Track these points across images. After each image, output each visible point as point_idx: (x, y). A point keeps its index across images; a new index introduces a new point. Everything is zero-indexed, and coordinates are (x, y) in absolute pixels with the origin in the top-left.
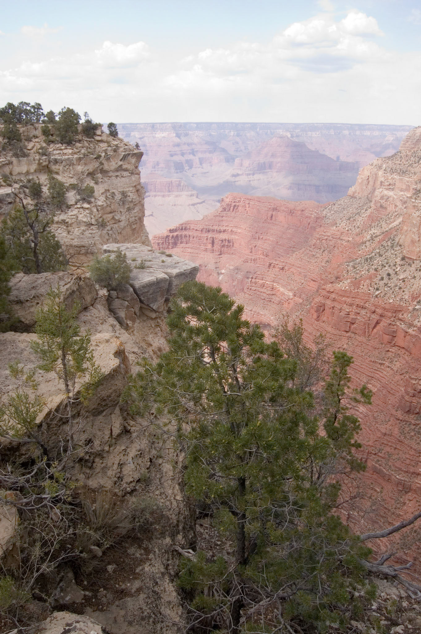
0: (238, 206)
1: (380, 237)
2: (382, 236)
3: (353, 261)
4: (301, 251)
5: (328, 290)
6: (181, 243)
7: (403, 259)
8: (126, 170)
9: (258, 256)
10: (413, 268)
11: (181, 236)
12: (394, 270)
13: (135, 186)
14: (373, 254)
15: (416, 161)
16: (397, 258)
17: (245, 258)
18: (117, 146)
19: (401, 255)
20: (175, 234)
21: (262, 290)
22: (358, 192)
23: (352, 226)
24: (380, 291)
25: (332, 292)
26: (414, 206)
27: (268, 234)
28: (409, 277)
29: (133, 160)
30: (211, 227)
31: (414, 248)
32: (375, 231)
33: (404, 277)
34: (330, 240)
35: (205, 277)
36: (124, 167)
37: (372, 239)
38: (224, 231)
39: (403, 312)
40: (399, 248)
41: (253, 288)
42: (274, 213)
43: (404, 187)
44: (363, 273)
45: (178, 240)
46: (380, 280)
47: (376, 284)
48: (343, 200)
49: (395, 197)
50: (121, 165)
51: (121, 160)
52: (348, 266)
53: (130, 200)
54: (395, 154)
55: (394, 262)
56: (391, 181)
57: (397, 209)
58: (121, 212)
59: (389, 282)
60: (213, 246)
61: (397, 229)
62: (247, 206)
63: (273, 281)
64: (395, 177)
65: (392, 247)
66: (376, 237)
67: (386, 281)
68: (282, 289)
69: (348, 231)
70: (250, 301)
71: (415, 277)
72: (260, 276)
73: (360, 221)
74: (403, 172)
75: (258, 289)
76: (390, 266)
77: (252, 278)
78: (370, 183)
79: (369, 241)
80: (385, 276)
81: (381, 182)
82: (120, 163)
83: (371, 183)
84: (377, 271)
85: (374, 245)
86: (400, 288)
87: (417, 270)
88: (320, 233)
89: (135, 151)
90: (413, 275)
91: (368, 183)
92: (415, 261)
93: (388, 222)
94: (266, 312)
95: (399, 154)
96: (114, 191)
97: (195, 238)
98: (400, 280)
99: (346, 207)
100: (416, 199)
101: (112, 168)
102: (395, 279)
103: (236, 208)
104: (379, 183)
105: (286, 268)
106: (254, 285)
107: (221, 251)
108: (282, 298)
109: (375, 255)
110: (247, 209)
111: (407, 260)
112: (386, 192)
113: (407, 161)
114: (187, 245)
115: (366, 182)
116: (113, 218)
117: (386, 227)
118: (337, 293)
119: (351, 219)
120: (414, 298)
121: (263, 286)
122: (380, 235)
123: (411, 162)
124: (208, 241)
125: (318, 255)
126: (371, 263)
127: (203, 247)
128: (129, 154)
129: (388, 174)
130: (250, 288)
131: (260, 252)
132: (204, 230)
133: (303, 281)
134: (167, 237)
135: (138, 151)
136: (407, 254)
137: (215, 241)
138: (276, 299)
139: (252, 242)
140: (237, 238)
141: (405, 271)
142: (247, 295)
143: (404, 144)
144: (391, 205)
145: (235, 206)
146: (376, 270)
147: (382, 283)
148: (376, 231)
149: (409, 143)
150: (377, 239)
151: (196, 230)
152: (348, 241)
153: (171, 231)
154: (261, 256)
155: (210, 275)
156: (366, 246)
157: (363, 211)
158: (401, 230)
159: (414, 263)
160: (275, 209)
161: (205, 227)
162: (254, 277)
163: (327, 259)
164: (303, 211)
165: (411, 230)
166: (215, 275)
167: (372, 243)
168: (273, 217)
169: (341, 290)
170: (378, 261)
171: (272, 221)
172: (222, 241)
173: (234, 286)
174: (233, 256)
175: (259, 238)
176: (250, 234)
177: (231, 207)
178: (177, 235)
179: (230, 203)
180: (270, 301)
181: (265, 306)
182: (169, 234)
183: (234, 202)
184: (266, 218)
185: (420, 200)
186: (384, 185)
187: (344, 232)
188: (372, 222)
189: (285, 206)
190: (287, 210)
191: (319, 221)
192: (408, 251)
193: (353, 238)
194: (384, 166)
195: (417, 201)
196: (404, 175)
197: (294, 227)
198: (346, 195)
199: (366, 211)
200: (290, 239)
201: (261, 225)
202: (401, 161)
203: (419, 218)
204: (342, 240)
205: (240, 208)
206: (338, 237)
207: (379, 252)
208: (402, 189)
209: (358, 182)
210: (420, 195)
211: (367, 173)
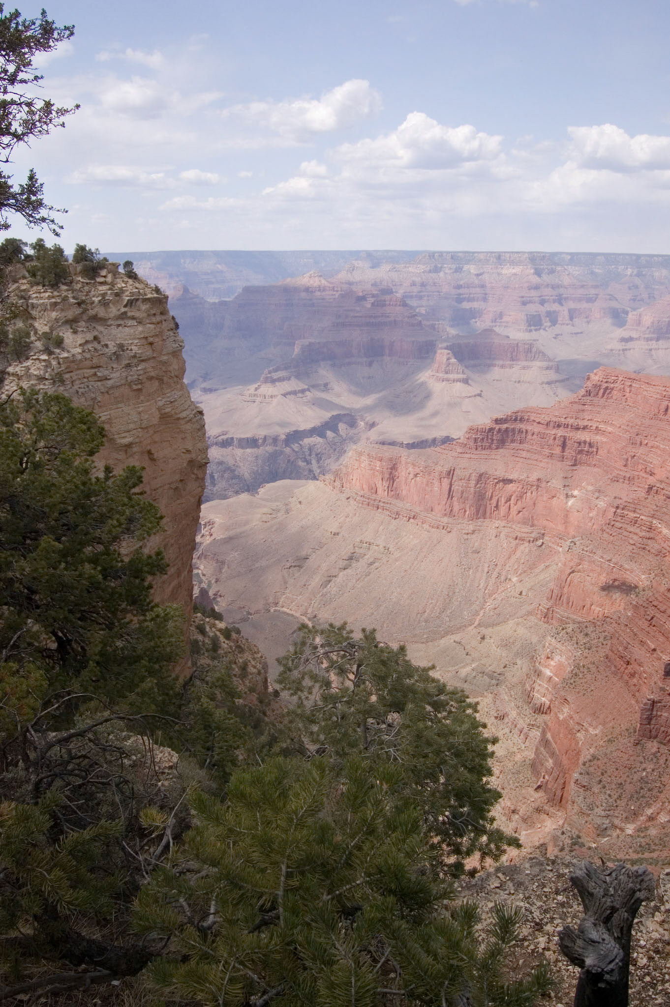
0: (612, 389)
6: (513, 441)
8: (133, 318)
9: (637, 473)
11: (513, 430)
17: (614, 474)
20: (504, 426)
21: (632, 529)
27: (657, 439)
29: (146, 307)
30: (563, 420)
35: (545, 499)
36: (129, 314)
38: (585, 428)
41: (618, 525)
45: (507, 437)
50: (125, 313)
51: (125, 306)
53: (133, 355)
58: (112, 368)
60: (563, 451)
62: (628, 390)
63: (653, 517)
68: (665, 531)
70: (610, 545)
72: (632, 506)
75: (625, 526)
77: (617, 508)
82: (123, 310)
89: (151, 296)
94: (634, 566)
97: (535, 436)
101: (112, 315)
103: (608, 391)
106: (619, 519)
107: (576, 460)
108: (665, 545)
110: (628, 395)
114: (521, 447)
116: (95, 374)
121: (635, 522)
124: (557, 441)
127: (547, 451)
128: (137, 300)
130: (613, 523)
131: (640, 467)
132: (552, 424)
134: (491, 430)
135: (158, 296)
137: (568, 442)
138: (653, 546)
139: (628, 449)
140: (605, 440)
142: (605, 535)
145: (607, 388)
151: (539, 423)
153: (497, 421)
154: (642, 474)
155: (553, 497)
161: (554, 419)
162: (621, 506)
166: (562, 497)
171: (666, 417)
172: (580, 443)
173: (592, 518)
174: (596, 470)
175: (641, 444)
176: (627, 436)
177: (600, 389)
178: (507, 428)
179: (599, 383)
180: (644, 549)
181: (634, 555)
182: (494, 426)
183: (607, 382)
184: (656, 411)
201: (647, 422)
205: (615, 392)
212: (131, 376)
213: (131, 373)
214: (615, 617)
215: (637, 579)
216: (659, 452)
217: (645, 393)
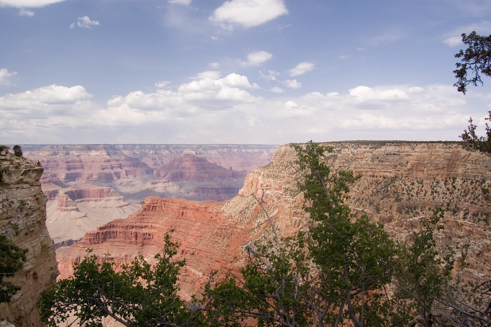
0: (156, 207)
1: (264, 225)
2: (265, 223)
4: (207, 239)
5: (228, 268)
6: (110, 238)
8: (26, 183)
11: (110, 232)
12: (276, 248)
13: (35, 196)
14: (260, 237)
15: (284, 169)
18: (19, 164)
20: (105, 231)
22: (246, 192)
23: (243, 217)
25: (232, 270)
26: (285, 200)
27: (180, 228)
29: (34, 175)
30: (134, 224)
31: (289, 231)
32: (261, 220)
34: (228, 229)
36: (25, 180)
37: (259, 226)
38: (145, 227)
40: (278, 231)
42: (184, 211)
43: (277, 187)
45: (107, 236)
48: (235, 198)
49: (272, 194)
50: (22, 179)
51: (22, 175)
52: (242, 248)
53: (29, 207)
54: (269, 164)
55: (275, 242)
56: (268, 184)
57: (274, 203)
58: (18, 217)
60: (136, 239)
61: (276, 217)
62: (163, 206)
64: (271, 180)
65: (273, 231)
66: (261, 224)
68: (193, 271)
69: (241, 221)
73: (249, 213)
79: (257, 228)
81: (261, 185)
82: (21, 177)
83: (254, 185)
85: (260, 231)
88: (220, 224)
89: (36, 168)
91: (252, 185)
94: (182, 291)
95: (272, 164)
96: (13, 200)
97: (121, 234)
99: (238, 203)
100: (286, 195)
101: (13, 181)
103: (154, 208)
104: (260, 185)
105: (196, 253)
107: (143, 243)
108: (194, 278)
109: (262, 238)
110: (163, 208)
113: (278, 169)
114: (115, 240)
115: (250, 185)
116: (10, 223)
118: (236, 270)
119: (243, 212)
122: (264, 223)
123: (280, 170)
124: (132, 235)
125: (220, 241)
127: (128, 241)
128: (30, 170)
129: (266, 179)
132: (129, 227)
133: (209, 263)
134: (98, 233)
135: (39, 168)
136: (284, 235)
137: (138, 235)
138: (189, 279)
140: (156, 231)
143: (274, 157)
144: (270, 201)
145: (153, 206)
149: (278, 156)
150: (262, 226)
151: (122, 227)
152: (242, 229)
153: (101, 228)
156: (255, 232)
157: (250, 206)
158: (278, 218)
160: (185, 208)
161: (130, 224)
163: (227, 243)
164: (206, 208)
165: (285, 218)
167: (259, 229)
168: (184, 214)
169: (239, 267)
171: (183, 217)
172: (144, 235)
174: (154, 246)
176: (166, 228)
177: (150, 207)
178: (106, 231)
179: (149, 204)
180: (185, 281)
182: (100, 231)
183: (153, 204)
184: (178, 215)
185: (289, 196)
186: (263, 187)
187: (238, 223)
188: (257, 214)
189: (192, 205)
190: (194, 208)
191: (219, 215)
192: (285, 233)
193: (245, 226)
194: (262, 173)
195: (286, 197)
196: (276, 179)
197: (201, 221)
198: (237, 195)
199: (252, 206)
200: (198, 230)
201: (175, 220)
202: (273, 169)
203: (289, 209)
204: (237, 228)
205: (158, 208)
206: (234, 226)
207: (264, 236)
208: (276, 188)
209: (245, 185)
210: (288, 192)
211: (251, 178)
212: (29, 221)
213: (29, 220)
215: (184, 297)
217: (172, 207)
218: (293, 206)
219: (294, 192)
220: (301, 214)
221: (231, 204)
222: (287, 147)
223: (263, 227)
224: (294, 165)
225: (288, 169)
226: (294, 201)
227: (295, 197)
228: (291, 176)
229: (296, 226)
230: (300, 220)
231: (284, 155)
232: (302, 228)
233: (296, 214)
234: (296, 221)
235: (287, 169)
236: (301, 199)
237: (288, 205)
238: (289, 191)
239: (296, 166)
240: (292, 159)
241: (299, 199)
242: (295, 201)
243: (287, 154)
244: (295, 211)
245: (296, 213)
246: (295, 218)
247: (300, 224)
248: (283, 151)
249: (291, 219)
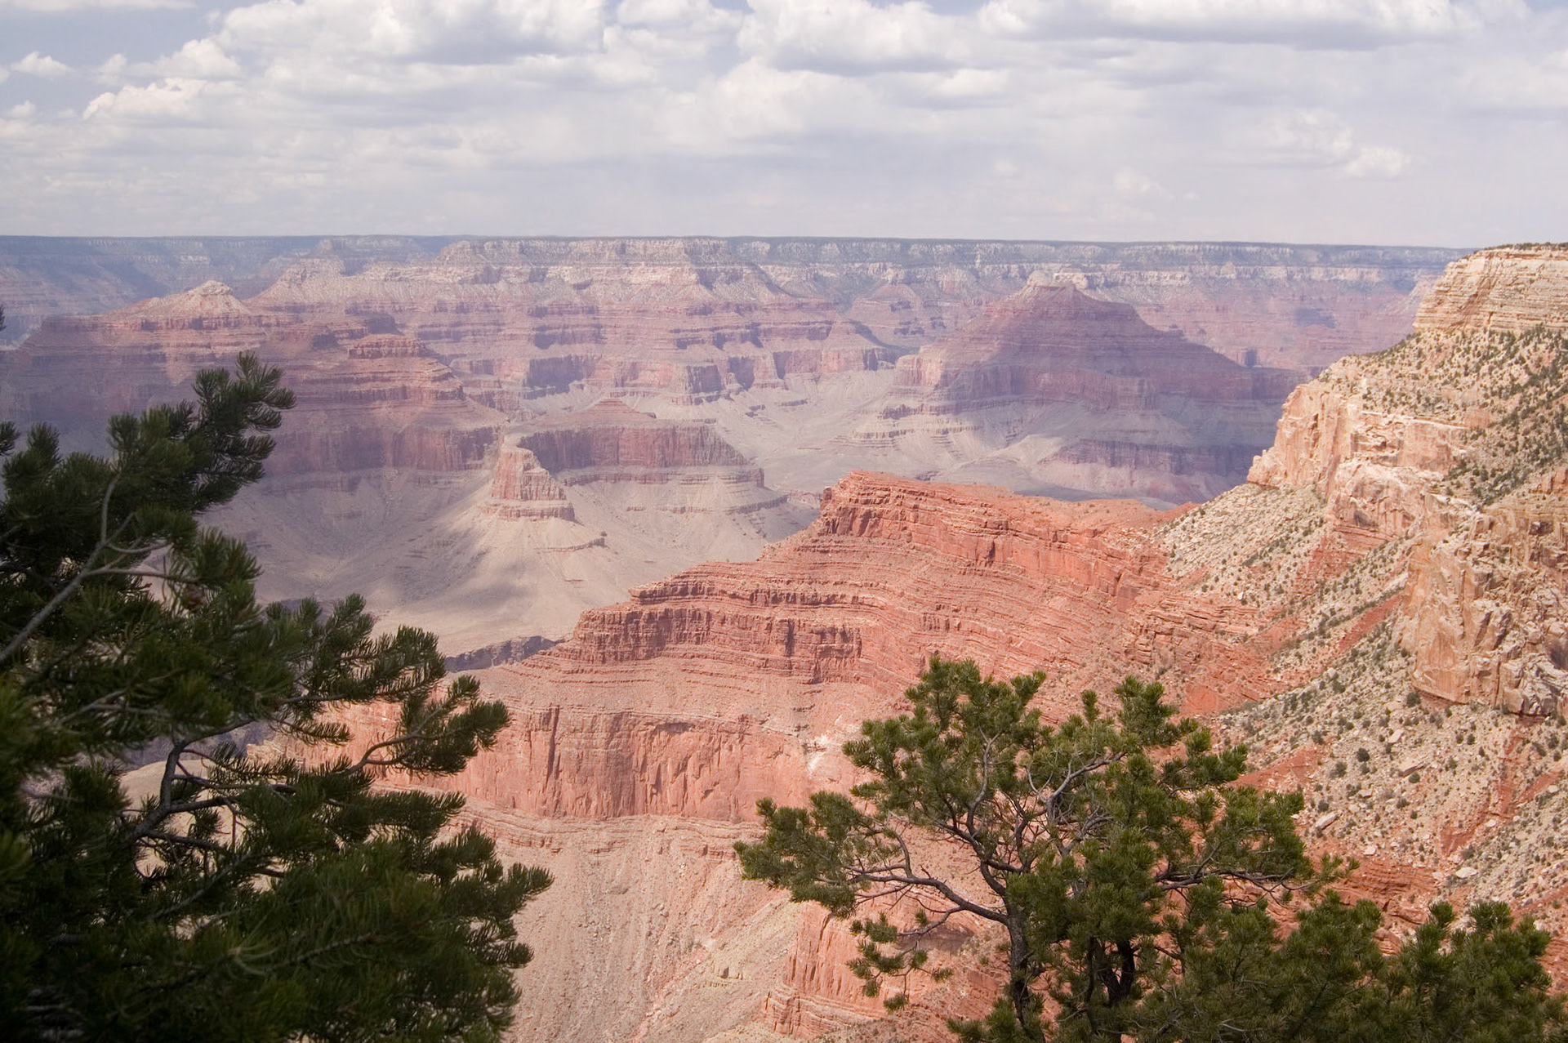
0: (879, 516)
1: (1349, 625)
2: (1355, 621)
3: (1248, 707)
4: (1084, 672)
6: (681, 638)
7: (1413, 700)
10: (1447, 733)
11: (681, 614)
12: (1382, 739)
14: (1316, 683)
15: (1471, 366)
16: (1391, 698)
19: (1405, 685)
20: (660, 608)
22: (1283, 469)
23: (1257, 587)
24: (1332, 815)
26: (1445, 518)
27: (978, 615)
28: (1435, 765)
30: (783, 586)
31: (1450, 661)
32: (1339, 603)
33: (1417, 763)
34: (1184, 636)
35: (759, 759)
37: (1322, 632)
38: (830, 600)
39: (1413, 891)
40: (1401, 661)
42: (999, 541)
43: (1432, 453)
44: (1276, 748)
45: (669, 630)
46: (1332, 776)
47: (1319, 788)
48: (1232, 497)
49: (1404, 487)
52: (1229, 723)
54: (1403, 344)
55: (1380, 710)
56: (1387, 435)
57: (1411, 529)
59: (1365, 783)
60: (790, 653)
61: (1401, 596)
62: (911, 516)
64: (1401, 419)
65: (1378, 658)
66: (1336, 623)
67: (1352, 776)
69: (1244, 602)
71: (1453, 765)
73: (1286, 567)
74: (1428, 404)
76: (1366, 725)
78: (1324, 440)
79: (1311, 637)
80: (1350, 760)
81: (1356, 438)
83: (1326, 440)
84: (1321, 742)
85: (1325, 654)
86: (1402, 804)
87: (1460, 740)
88: (1148, 611)
90: (1447, 758)
91: (1316, 440)
92: (1454, 709)
93: (1380, 571)
95: (1413, 342)
97: (727, 626)
98: (1401, 775)
99: (1242, 520)
100: (1450, 493)
102: (1383, 772)
103: (871, 522)
104: (1349, 441)
107: (817, 671)
109: (1323, 686)
110: (911, 526)
111: (1425, 703)
112: (1372, 472)
113: (1441, 365)
114: (702, 648)
115: (1306, 437)
117: (1371, 590)
119: (1258, 563)
120: (1451, 840)
122: (1348, 618)
123: (1453, 371)
124: (774, 633)
126: (1306, 715)
127: (756, 656)
129: (1379, 411)
132: (761, 597)
134: (633, 617)
136: (1427, 682)
137: (799, 634)
139: (923, 640)
140: (873, 623)
141: (1419, 743)
143: (1429, 311)
144: (1390, 516)
145: (868, 515)
146: (1318, 739)
147: (1339, 785)
148: (1338, 605)
149: (1446, 306)
150: (1338, 633)
151: (734, 596)
152: (1246, 638)
153: (645, 598)
155: (776, 754)
156: (1299, 656)
157: (1295, 535)
158: (1407, 599)
159: (1449, 714)
160: (1002, 528)
161: (764, 586)
163: (1173, 698)
164: (1095, 533)
165: (1434, 601)
166: (796, 753)
167: (1322, 644)
168: (998, 555)
170: (1328, 707)
171: (993, 569)
172: (822, 634)
174: (861, 688)
175: (947, 628)
176: (918, 612)
177: (854, 518)
178: (667, 611)
179: (851, 505)
181: (958, 864)
182: (640, 608)
183: (867, 502)
184: (972, 556)
185: (1464, 497)
186: (1364, 448)
187: (1229, 608)
188: (1327, 574)
189: (1038, 517)
190: (1043, 530)
191: (1150, 567)
192: (1428, 673)
193: (1261, 628)
194: (1364, 383)
195: (1453, 501)
196: (1429, 413)
197: (1069, 589)
198: (1245, 481)
199: (1305, 534)
200: (1054, 630)
201: (955, 580)
202: (1419, 367)
203: (1459, 559)
204: (1223, 633)
205: (886, 523)
206: (1210, 623)
207: (1336, 676)
208: (1424, 459)
209: (1282, 436)
210: (1465, 479)
211: (1310, 407)
214: (934, 1004)
216: (986, 642)
217: (946, 521)
218: (1479, 545)
219: (1491, 481)
220: (1516, 587)
221: (1207, 523)
222: (1495, 261)
223: (1342, 635)
224: (1523, 352)
225: (1491, 369)
226: (1487, 523)
227: (1494, 506)
228: (1497, 401)
229: (1488, 641)
230: (1508, 616)
231: (1476, 299)
232: (1516, 654)
233: (1493, 585)
234: (1487, 620)
235: (1485, 369)
236: (1520, 514)
237: (1455, 542)
238: (1469, 475)
239: (1534, 357)
240: (1517, 323)
241: (1511, 517)
242: (1492, 525)
243: (1493, 294)
244: (1487, 570)
245: (1490, 582)
246: (1486, 604)
247: (1506, 633)
248: (1474, 279)
249: (1462, 609)
